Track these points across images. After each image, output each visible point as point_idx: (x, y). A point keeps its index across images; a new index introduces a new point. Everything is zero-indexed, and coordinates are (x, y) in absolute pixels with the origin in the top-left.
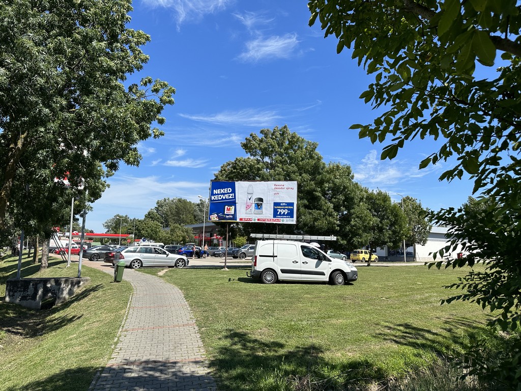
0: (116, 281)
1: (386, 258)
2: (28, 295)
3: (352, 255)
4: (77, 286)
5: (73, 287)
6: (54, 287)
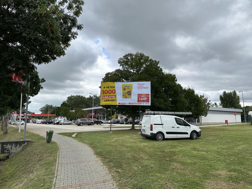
4: (23, 145)
5: (20, 146)
6: (9, 146)
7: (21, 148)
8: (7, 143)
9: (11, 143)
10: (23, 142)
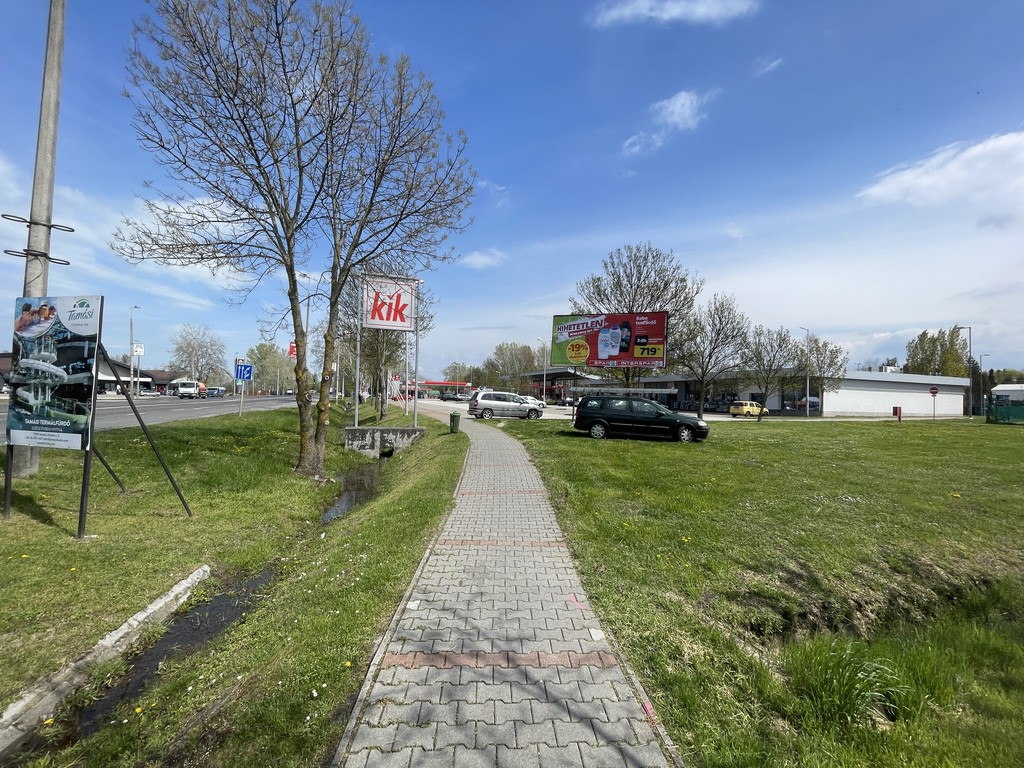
0: (452, 432)
1: (779, 411)
2: (366, 445)
3: (732, 407)
4: (413, 436)
5: (409, 437)
6: (391, 437)
7: (410, 440)
8: (388, 431)
9: (395, 432)
10: (414, 431)
